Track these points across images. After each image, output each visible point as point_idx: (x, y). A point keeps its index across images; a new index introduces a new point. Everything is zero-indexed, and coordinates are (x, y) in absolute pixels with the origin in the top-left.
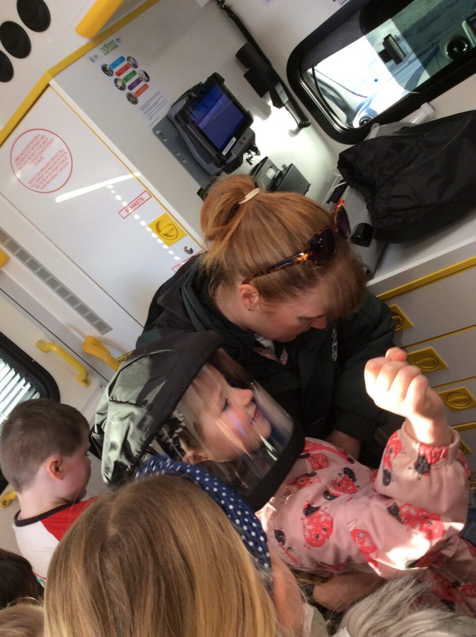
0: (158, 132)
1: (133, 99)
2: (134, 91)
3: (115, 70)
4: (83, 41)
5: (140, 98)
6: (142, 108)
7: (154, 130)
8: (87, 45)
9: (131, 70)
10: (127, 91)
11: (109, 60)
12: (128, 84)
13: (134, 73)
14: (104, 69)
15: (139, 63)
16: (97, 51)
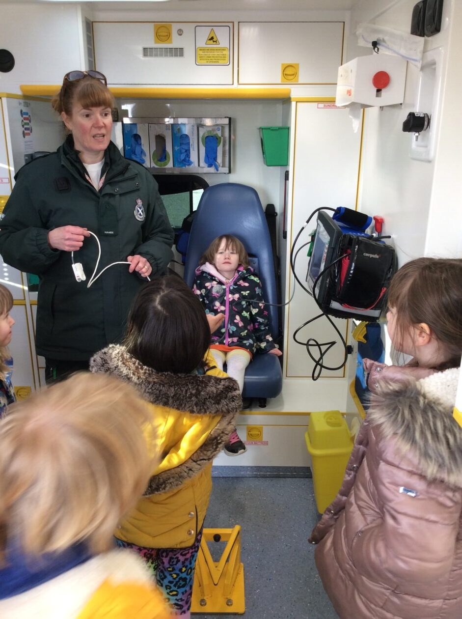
0: (27, 158)
1: (24, 135)
2: (26, 132)
3: (24, 116)
4: (20, 93)
5: (26, 137)
6: (26, 142)
7: (26, 155)
8: (20, 95)
9: (28, 121)
10: (24, 129)
11: (24, 111)
12: (25, 126)
13: (28, 124)
14: (21, 111)
15: (32, 121)
16: (22, 101)
